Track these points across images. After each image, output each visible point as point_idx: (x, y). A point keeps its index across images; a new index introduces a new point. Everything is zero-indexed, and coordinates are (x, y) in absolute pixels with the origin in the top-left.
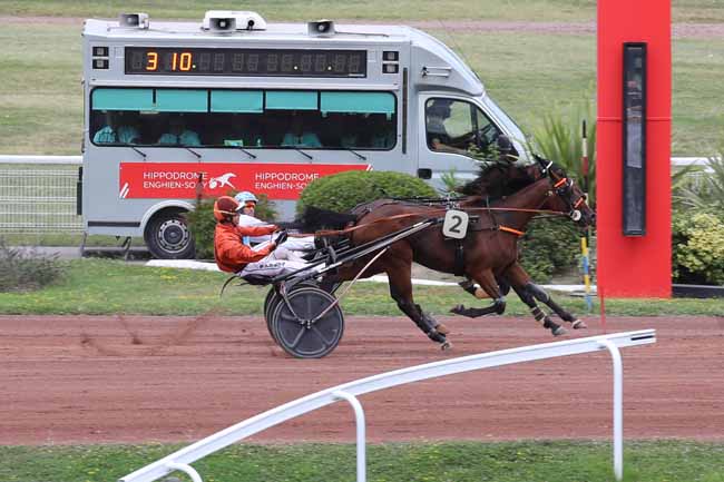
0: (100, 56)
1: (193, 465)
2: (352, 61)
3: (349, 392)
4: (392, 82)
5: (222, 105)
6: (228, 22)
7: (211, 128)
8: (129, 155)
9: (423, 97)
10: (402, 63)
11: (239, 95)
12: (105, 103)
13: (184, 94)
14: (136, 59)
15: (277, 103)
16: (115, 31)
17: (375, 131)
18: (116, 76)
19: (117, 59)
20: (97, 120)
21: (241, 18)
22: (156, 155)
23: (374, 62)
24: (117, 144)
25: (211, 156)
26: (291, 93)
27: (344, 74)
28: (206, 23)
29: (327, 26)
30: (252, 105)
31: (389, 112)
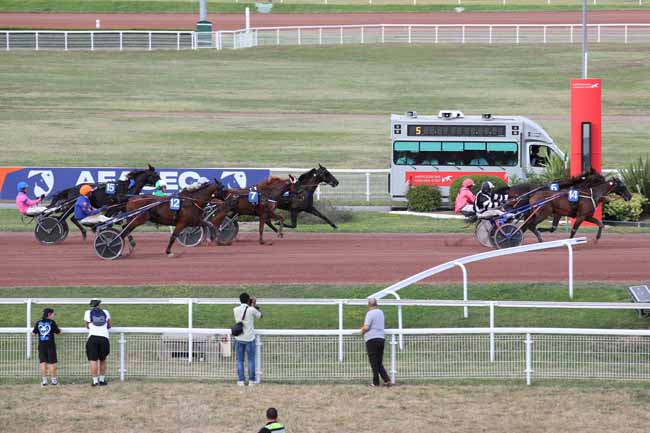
0: (398, 128)
1: (397, 292)
2: (500, 130)
3: (460, 262)
4: (516, 138)
5: (447, 148)
6: (449, 114)
7: (443, 158)
8: (409, 169)
9: (529, 144)
10: (520, 131)
11: (453, 144)
12: (400, 148)
13: (431, 144)
14: (411, 130)
15: (469, 147)
16: (405, 120)
17: (508, 158)
18: (404, 136)
19: (404, 130)
20: (397, 155)
21: (454, 114)
22: (420, 168)
23: (509, 130)
24: (406, 164)
25: (443, 169)
26: (475, 143)
27: (496, 135)
28: (440, 115)
29: (489, 116)
30: (459, 148)
31: (515, 151)
